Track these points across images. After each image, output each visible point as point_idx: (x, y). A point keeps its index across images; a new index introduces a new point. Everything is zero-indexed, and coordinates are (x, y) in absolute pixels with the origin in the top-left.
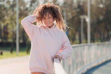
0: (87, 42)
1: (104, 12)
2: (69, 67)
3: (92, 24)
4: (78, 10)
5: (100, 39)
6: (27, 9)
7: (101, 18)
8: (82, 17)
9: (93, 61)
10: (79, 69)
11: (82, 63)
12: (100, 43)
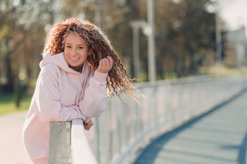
0: (147, 80)
1: (183, 13)
2: (111, 134)
3: (157, 40)
4: (127, 10)
5: (176, 71)
6: (14, 10)
7: (177, 25)
8: (136, 25)
9: (162, 120)
10: (132, 141)
11: (140, 125)
12: (175, 80)
